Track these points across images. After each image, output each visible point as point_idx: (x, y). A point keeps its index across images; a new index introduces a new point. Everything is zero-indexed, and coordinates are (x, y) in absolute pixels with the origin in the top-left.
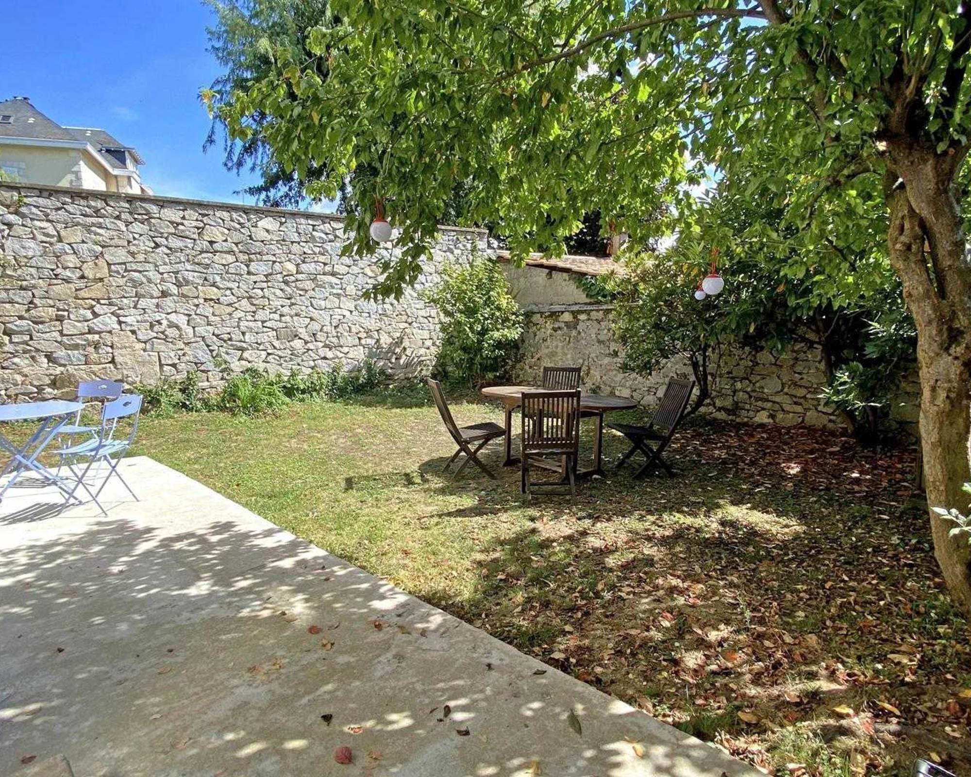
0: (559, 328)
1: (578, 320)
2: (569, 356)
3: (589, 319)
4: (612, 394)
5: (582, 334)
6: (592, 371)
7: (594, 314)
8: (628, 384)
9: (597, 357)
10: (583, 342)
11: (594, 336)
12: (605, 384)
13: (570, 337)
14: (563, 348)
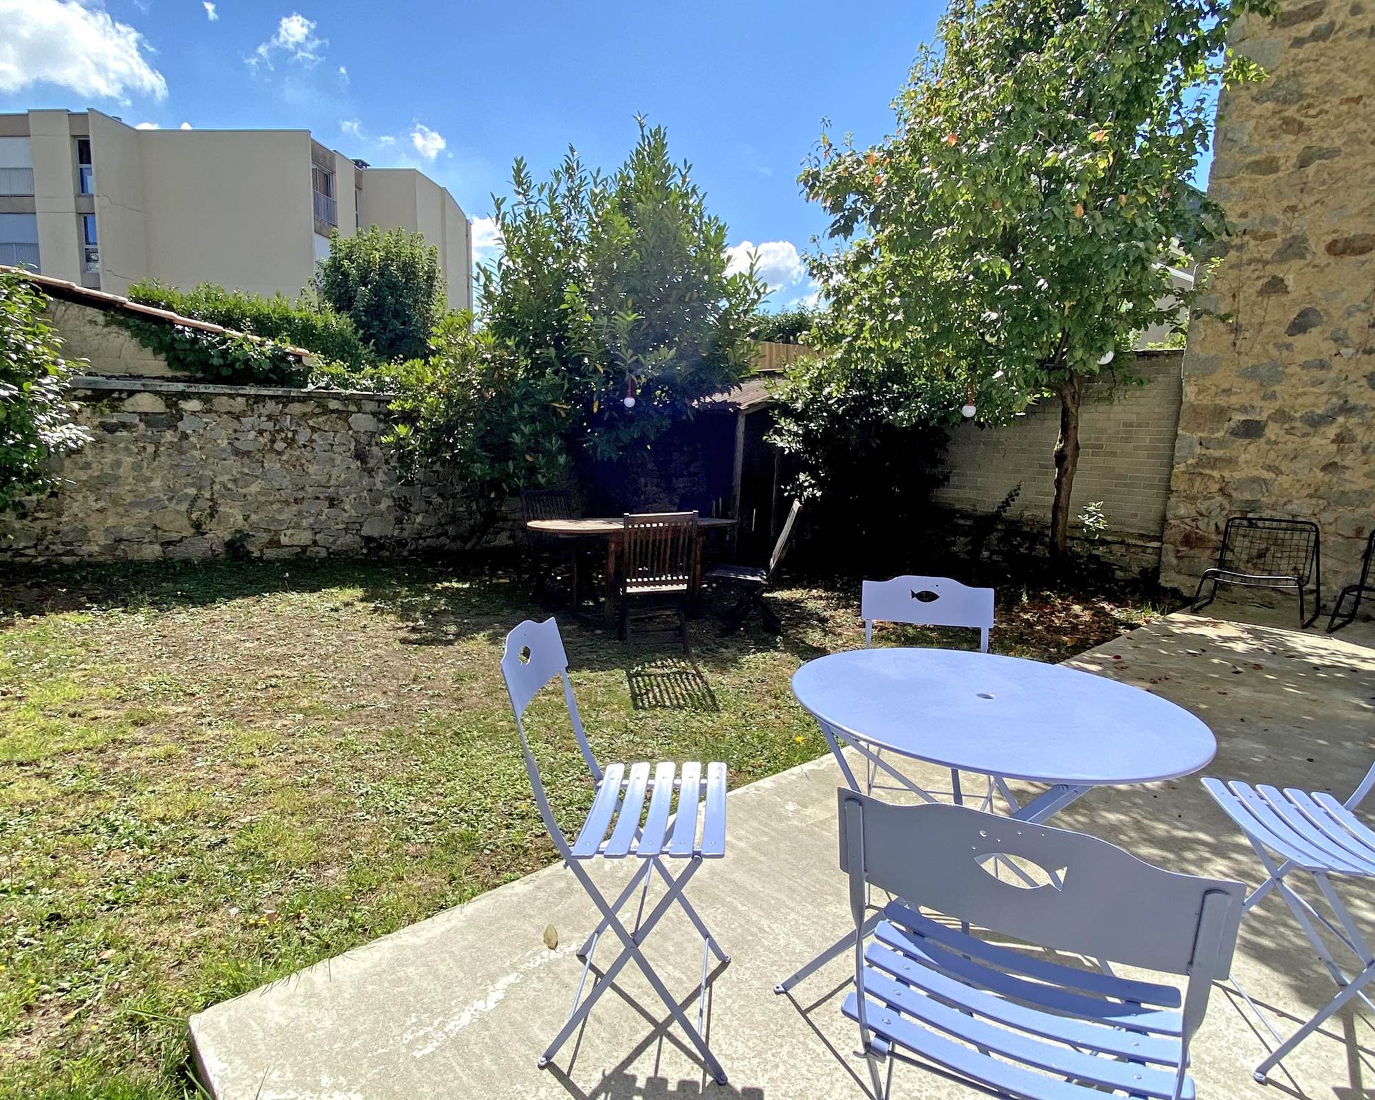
0: (124, 426)
1: (180, 411)
2: (157, 483)
3: (209, 411)
4: (275, 543)
5: (193, 439)
6: (221, 509)
7: (222, 403)
8: (305, 523)
9: (235, 481)
10: (196, 453)
11: (224, 443)
12: (257, 529)
13: (158, 445)
14: (137, 467)
